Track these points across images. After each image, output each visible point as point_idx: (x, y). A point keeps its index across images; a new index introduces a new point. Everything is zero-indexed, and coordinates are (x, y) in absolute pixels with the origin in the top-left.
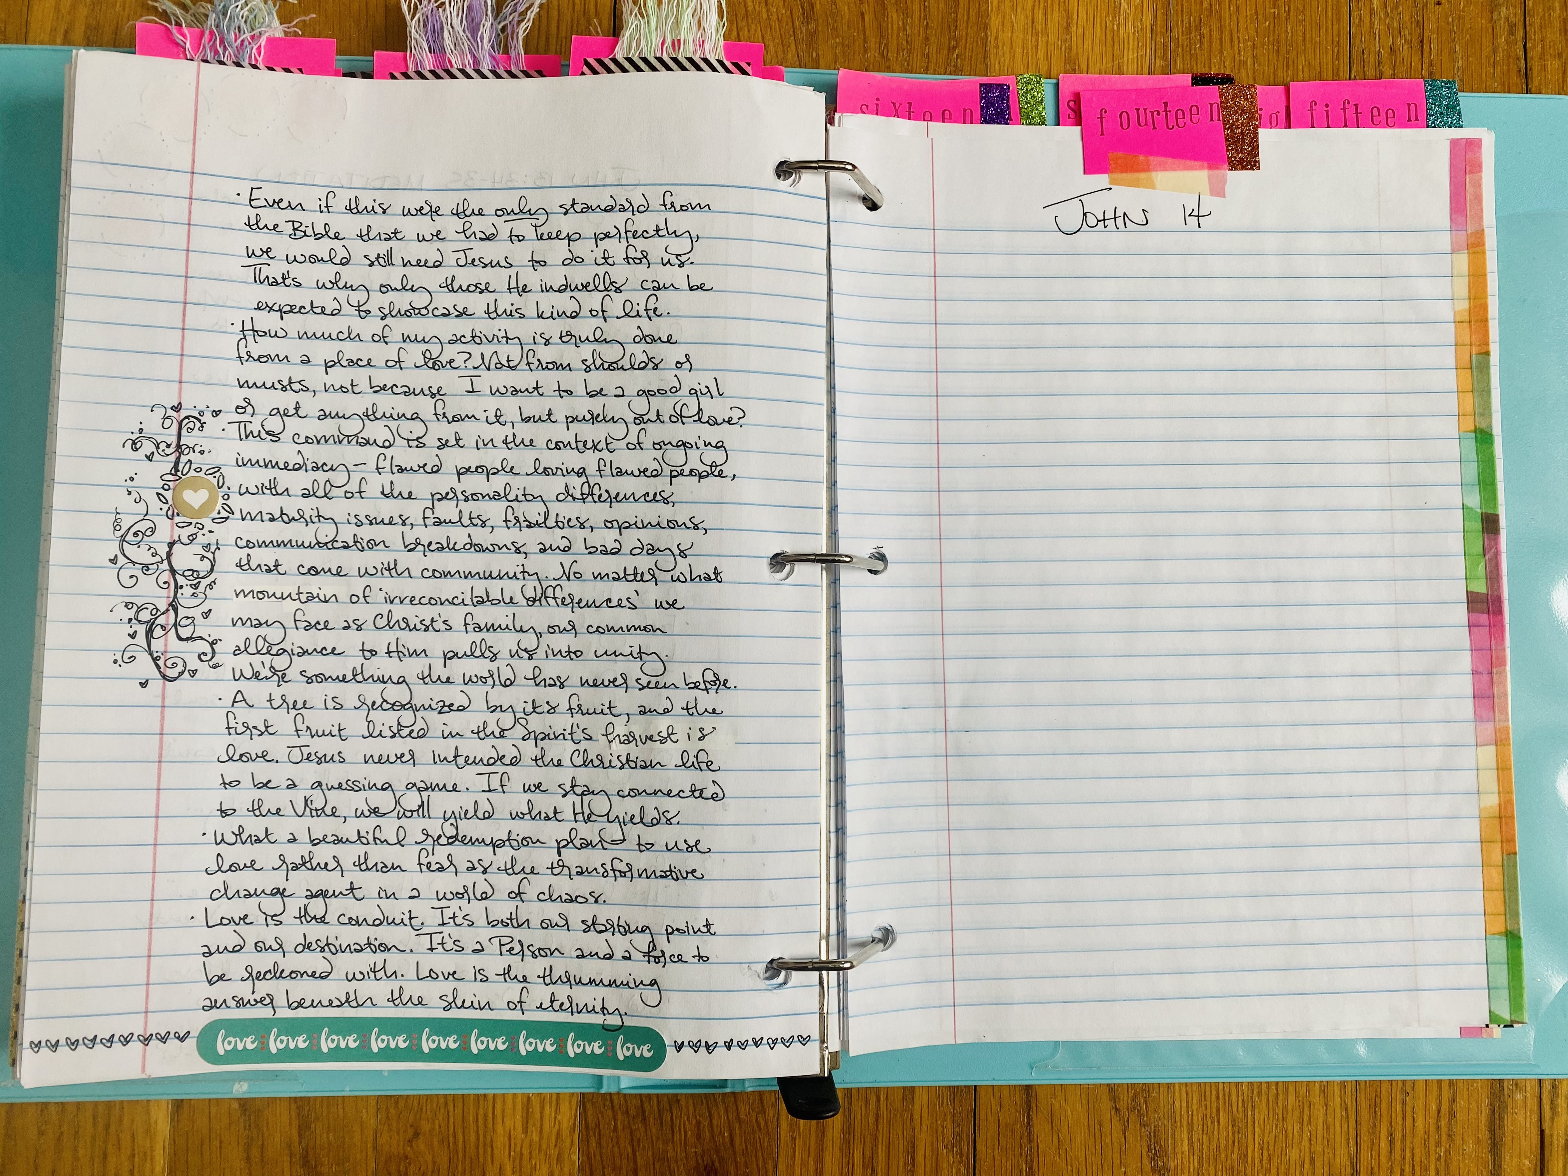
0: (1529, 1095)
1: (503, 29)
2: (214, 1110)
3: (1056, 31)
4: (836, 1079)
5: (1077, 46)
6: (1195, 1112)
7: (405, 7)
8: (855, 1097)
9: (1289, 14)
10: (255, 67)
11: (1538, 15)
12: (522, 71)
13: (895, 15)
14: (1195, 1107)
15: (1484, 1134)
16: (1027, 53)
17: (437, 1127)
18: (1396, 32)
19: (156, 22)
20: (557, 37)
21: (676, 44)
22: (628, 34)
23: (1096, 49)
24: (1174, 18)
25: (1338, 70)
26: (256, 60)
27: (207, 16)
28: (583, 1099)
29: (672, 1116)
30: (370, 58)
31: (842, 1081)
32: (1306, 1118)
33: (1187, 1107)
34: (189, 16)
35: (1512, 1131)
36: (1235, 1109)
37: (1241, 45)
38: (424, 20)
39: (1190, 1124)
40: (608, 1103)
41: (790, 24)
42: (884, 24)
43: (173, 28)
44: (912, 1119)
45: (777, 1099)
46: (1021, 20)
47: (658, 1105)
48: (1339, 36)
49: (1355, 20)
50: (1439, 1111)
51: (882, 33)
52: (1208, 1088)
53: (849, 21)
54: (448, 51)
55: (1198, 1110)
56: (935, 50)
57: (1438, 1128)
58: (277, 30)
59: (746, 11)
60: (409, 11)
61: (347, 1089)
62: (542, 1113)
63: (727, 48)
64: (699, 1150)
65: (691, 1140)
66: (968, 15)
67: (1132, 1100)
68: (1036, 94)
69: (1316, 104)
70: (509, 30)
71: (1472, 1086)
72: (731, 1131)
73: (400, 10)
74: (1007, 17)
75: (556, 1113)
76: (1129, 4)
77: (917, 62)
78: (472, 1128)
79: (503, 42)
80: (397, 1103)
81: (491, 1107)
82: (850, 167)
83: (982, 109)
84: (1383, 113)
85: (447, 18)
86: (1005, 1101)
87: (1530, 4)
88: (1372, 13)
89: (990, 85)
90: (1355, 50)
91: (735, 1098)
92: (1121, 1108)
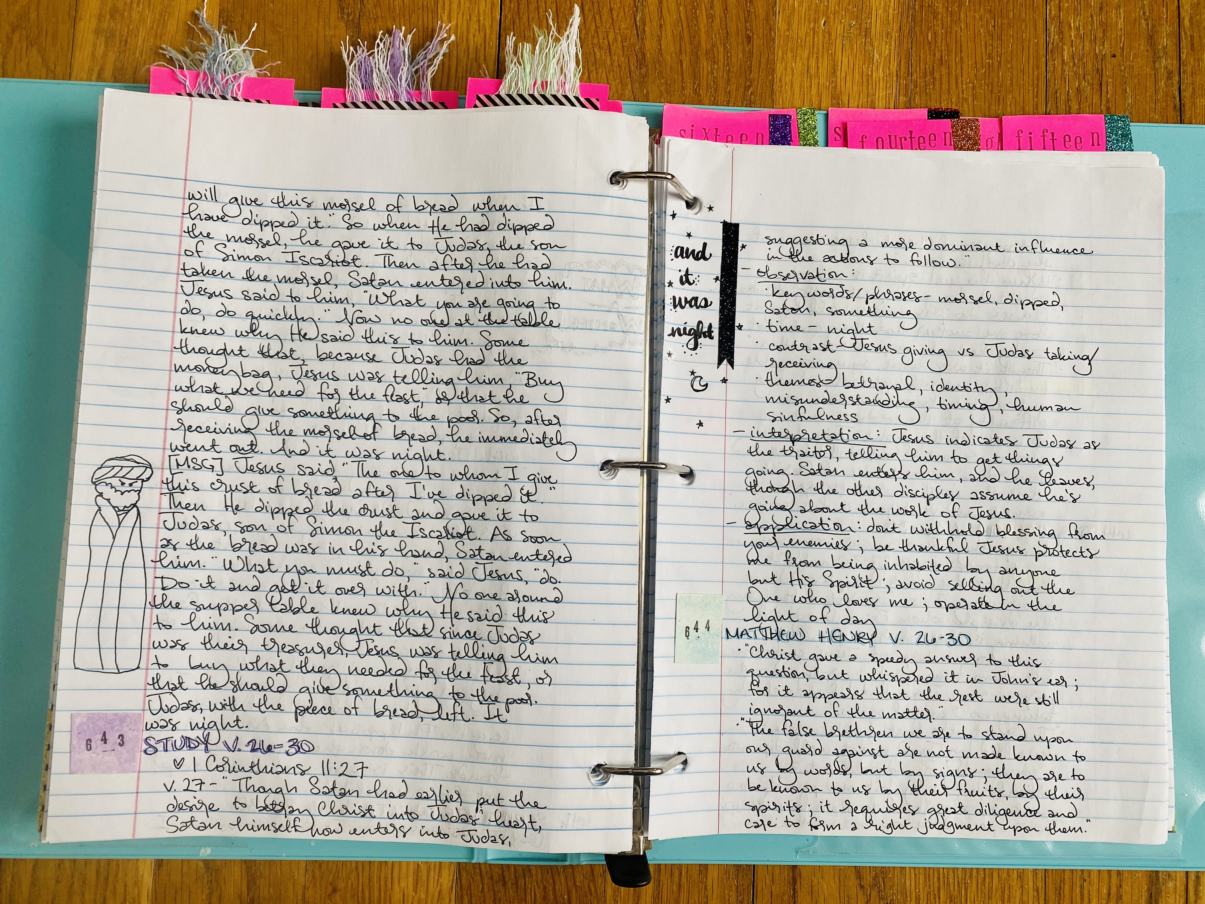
0: (1178, 884)
1: (417, 71)
2: (185, 868)
3: (825, 75)
4: (648, 857)
5: (841, 87)
6: (921, 890)
7: (345, 56)
8: (663, 871)
9: (1000, 64)
10: (236, 99)
11: (1190, 64)
12: (430, 103)
13: (705, 64)
14: (921, 886)
16: (804, 91)
17: (350, 884)
18: (1081, 77)
19: (164, 66)
20: (456, 79)
21: (545, 85)
22: (509, 77)
23: (855, 88)
24: (914, 66)
25: (1037, 105)
26: (237, 94)
27: (202, 62)
28: (459, 866)
29: (525, 882)
30: (319, 92)
31: (653, 858)
32: (1006, 896)
33: (915, 885)
34: (188, 62)
36: (952, 888)
37: (964, 86)
38: (359, 65)
39: (918, 899)
40: (478, 871)
41: (627, 69)
42: (697, 69)
43: (177, 71)
44: (706, 889)
45: (604, 871)
46: (799, 66)
47: (515, 874)
48: (1038, 80)
49: (1050, 68)
50: (1109, 894)
51: (695, 76)
52: (931, 871)
53: (671, 67)
54: (376, 88)
55: (923, 889)
56: (735, 88)
58: (251, 71)
59: (595, 59)
60: (348, 59)
61: (284, 854)
62: (428, 877)
63: (581, 87)
66: (760, 63)
67: (874, 880)
68: (811, 122)
69: (1022, 132)
70: (421, 72)
71: (1135, 875)
72: (569, 895)
73: (342, 57)
74: (789, 65)
75: (439, 876)
76: (880, 55)
77: (721, 98)
78: (376, 886)
79: (416, 81)
80: (320, 866)
81: (390, 871)
82: (669, 177)
83: (771, 132)
84: (1073, 139)
85: (375, 64)
86: (777, 877)
87: (1183, 56)
88: (1063, 63)
89: (778, 115)
90: (1050, 91)
91: (573, 870)
92: (865, 885)
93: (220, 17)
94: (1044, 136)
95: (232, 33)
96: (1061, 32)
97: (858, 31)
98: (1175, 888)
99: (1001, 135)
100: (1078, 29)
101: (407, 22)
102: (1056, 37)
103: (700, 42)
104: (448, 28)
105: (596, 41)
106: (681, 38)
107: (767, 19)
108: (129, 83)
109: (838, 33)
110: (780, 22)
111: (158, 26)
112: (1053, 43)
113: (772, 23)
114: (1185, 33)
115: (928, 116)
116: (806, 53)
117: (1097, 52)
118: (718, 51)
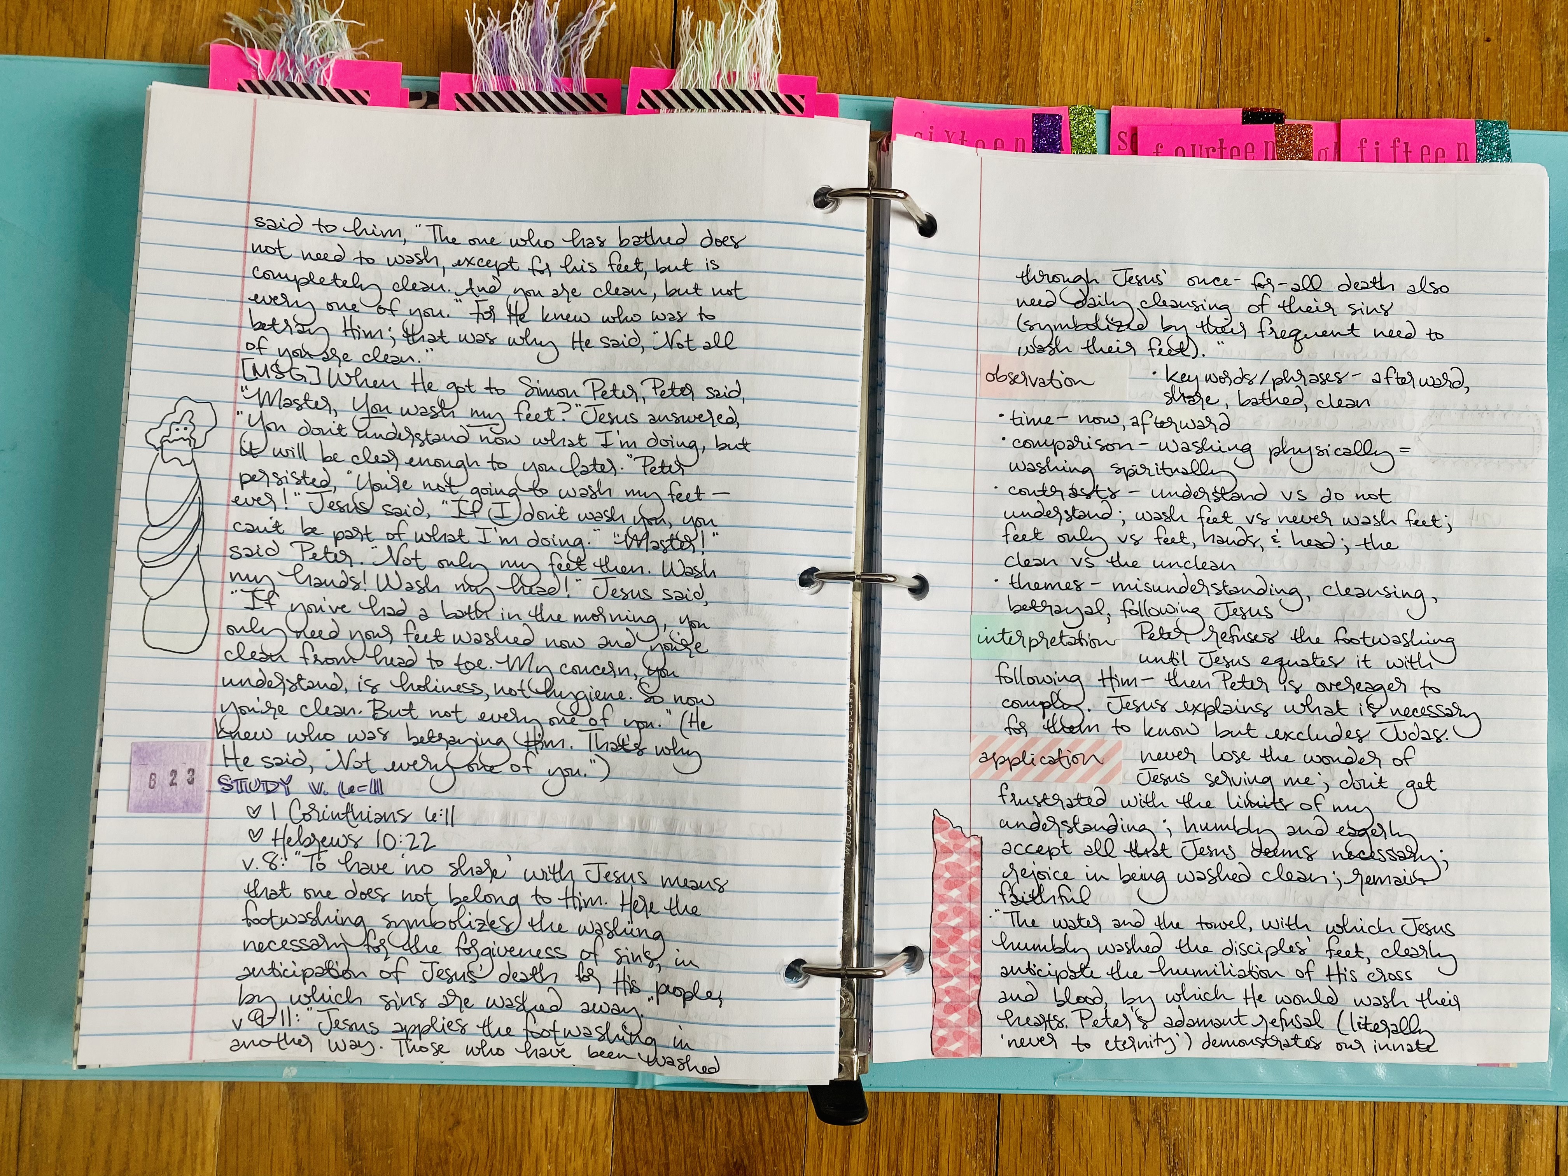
0: (1546, 1121)
1: (566, 52)
2: (264, 1094)
3: (1106, 62)
4: (864, 1083)
5: (1127, 77)
6: (1214, 1128)
7: (471, 30)
8: (882, 1101)
9: (1338, 48)
10: (330, 96)
12: (585, 95)
13: (948, 45)
14: (1215, 1122)
15: (1500, 1159)
16: (1078, 82)
17: (477, 1115)
18: (1445, 68)
19: (230, 44)
20: (617, 61)
21: (732, 76)
22: (685, 66)
23: (1146, 79)
24: (1224, 51)
25: (1385, 104)
26: (325, 82)
27: (279, 36)
28: (619, 1093)
29: (704, 1113)
30: (438, 78)
31: (869, 1085)
32: (1324, 1136)
33: (1207, 1121)
34: (262, 36)
35: (1528, 1157)
36: (1254, 1126)
37: (1290, 79)
38: (489, 43)
39: (1210, 1139)
40: (642, 1099)
41: (845, 51)
42: (937, 53)
43: (246, 50)
44: (937, 1124)
45: (806, 1102)
46: (1071, 50)
47: (691, 1102)
48: (1387, 71)
49: (1404, 55)
50: (1456, 1134)
51: (935, 60)
52: (1228, 1104)
53: (903, 49)
54: (512, 73)
55: (1217, 1127)
56: (986, 77)
57: (1455, 1150)
58: (346, 51)
59: (802, 37)
60: (475, 33)
61: (392, 1077)
62: (578, 1107)
63: (782, 78)
64: (729, 1148)
65: (722, 1137)
66: (1020, 44)
67: (1153, 1113)
68: (1087, 125)
69: (1366, 141)
70: (571, 53)
71: (1490, 1111)
72: (760, 1130)
73: (466, 31)
74: (1058, 47)
75: (592, 1106)
76: (1180, 36)
77: (968, 91)
78: (511, 1118)
79: (565, 66)
80: (439, 1092)
81: (529, 1098)
82: (901, 195)
83: (1034, 138)
84: (1431, 151)
85: (511, 41)
86: (1028, 1110)
88: (1421, 48)
89: (1044, 115)
90: (1403, 86)
91: (765, 1099)
92: (1142, 1121)
94: (1395, 147)
96: (1419, 7)
97: (1150, 4)
98: (1542, 1128)
99: (1338, 145)
102: (1413, 14)
103: (941, 16)
105: (803, 13)
106: (916, 11)
108: (184, 62)
109: (1125, 5)
112: (1408, 22)
115: (1243, 118)
116: (1082, 32)
117: (1466, 34)
118: (965, 28)
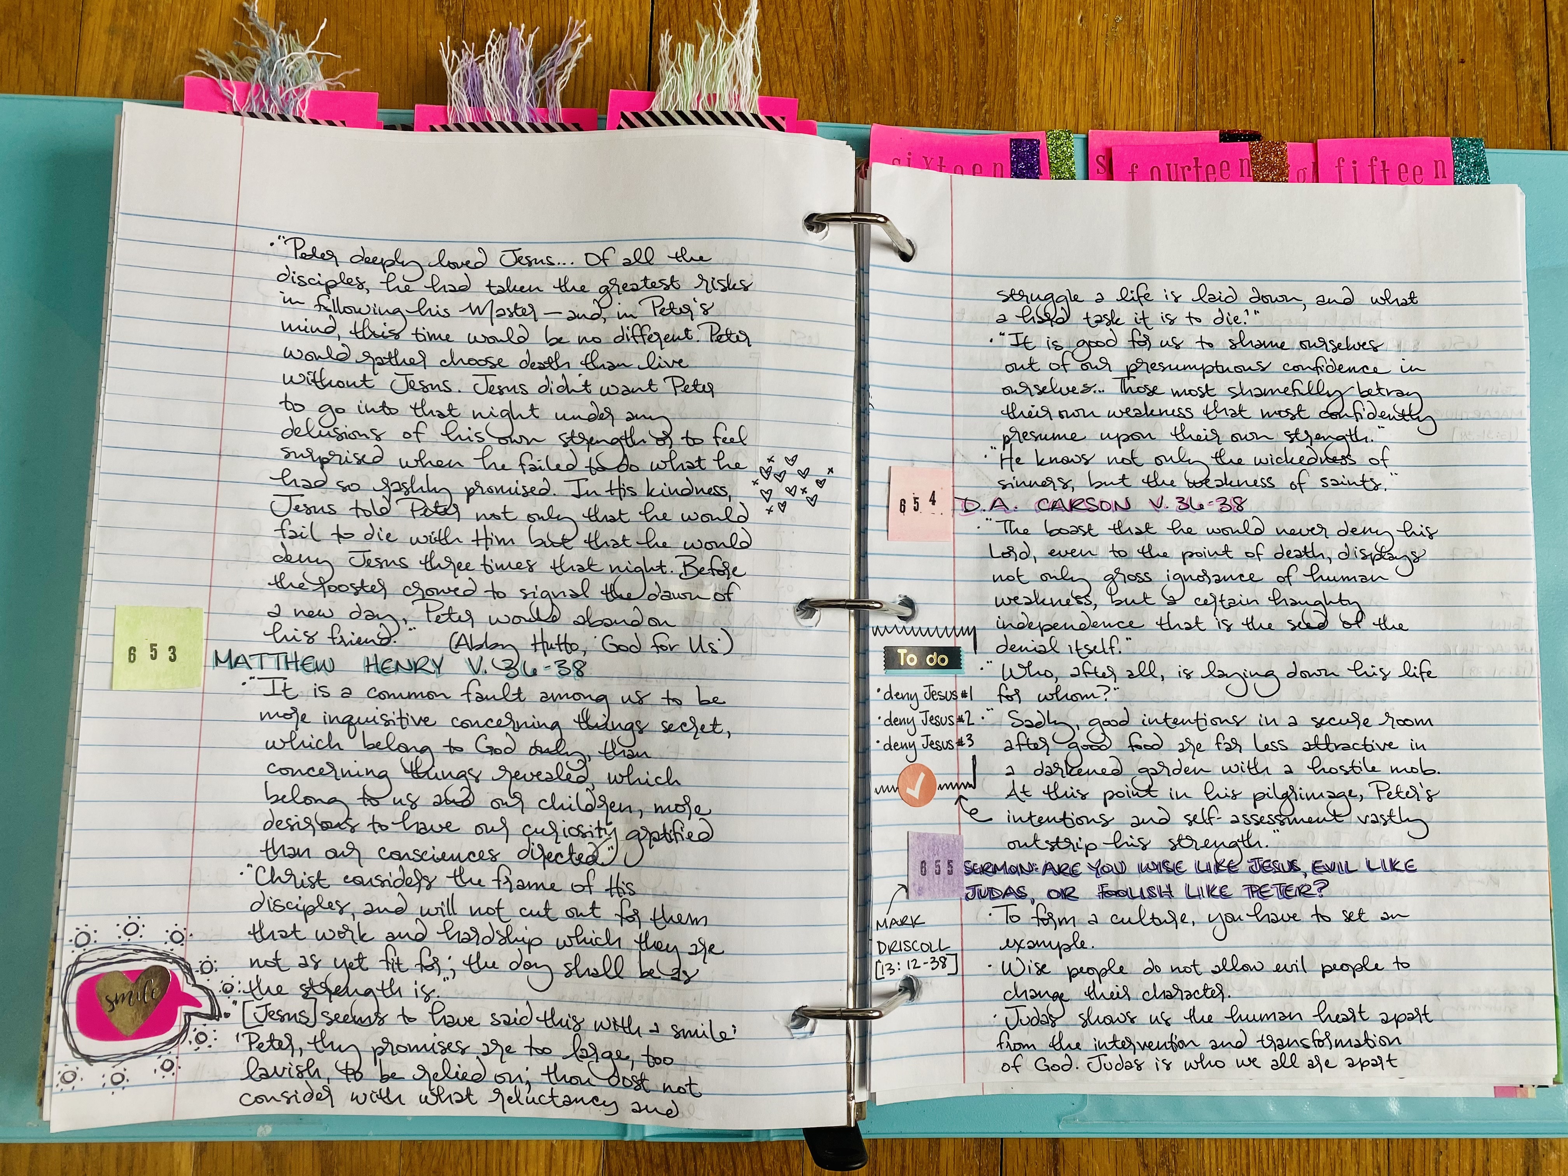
0: (1563, 1155)
1: (541, 83)
2: (237, 1154)
3: (1083, 88)
4: (863, 1129)
5: (1104, 102)
6: (1224, 1169)
7: (445, 62)
8: (880, 1148)
9: (1313, 71)
10: (300, 120)
11: (1561, 73)
12: (561, 125)
13: (924, 71)
16: (1055, 108)
18: (1420, 89)
19: (203, 76)
20: (594, 92)
21: (712, 98)
22: (664, 88)
23: (1123, 104)
24: (1200, 75)
25: (1363, 125)
26: (301, 113)
27: (253, 71)
28: (607, 1146)
29: (696, 1165)
30: (411, 111)
31: (868, 1131)
33: (1217, 1163)
34: (235, 71)
36: (1265, 1166)
37: (1267, 102)
38: (464, 75)
40: (632, 1152)
41: (822, 80)
42: (914, 80)
43: (220, 82)
46: (1048, 77)
47: (682, 1155)
48: (1363, 92)
49: (1379, 78)
50: (1473, 1171)
51: (912, 88)
52: (1238, 1144)
53: (879, 78)
54: (487, 104)
55: (1227, 1167)
56: (964, 106)
58: (321, 84)
59: (778, 67)
60: (450, 65)
61: (371, 1133)
62: (565, 1161)
63: (761, 102)
66: (997, 71)
67: (1161, 1156)
68: (1065, 149)
69: (1343, 161)
70: (547, 84)
71: (1507, 1145)
73: (440, 64)
74: (1035, 74)
75: (579, 1161)
76: (1156, 61)
77: (946, 117)
78: (496, 1173)
79: (541, 97)
80: (420, 1148)
81: (514, 1154)
82: (881, 219)
83: (1012, 163)
84: (1410, 170)
85: (486, 73)
86: (1032, 1155)
87: (1553, 63)
88: (1396, 70)
89: (1021, 140)
90: (1380, 107)
91: (760, 1149)
92: (1150, 1164)
93: (277, 11)
94: (1372, 166)
95: (293, 33)
96: (1392, 30)
97: (1126, 30)
98: (1559, 1162)
99: (1316, 164)
100: (1415, 25)
101: (528, 20)
102: (1387, 37)
103: (917, 44)
104: (582, 26)
105: (779, 43)
106: (892, 39)
107: (1006, 12)
109: (1100, 31)
110: (1023, 17)
111: (193, 23)
112: (1382, 45)
113: (1012, 19)
114: (1554, 32)
115: (1221, 138)
116: (1058, 57)
117: (1441, 56)
118: (941, 56)
